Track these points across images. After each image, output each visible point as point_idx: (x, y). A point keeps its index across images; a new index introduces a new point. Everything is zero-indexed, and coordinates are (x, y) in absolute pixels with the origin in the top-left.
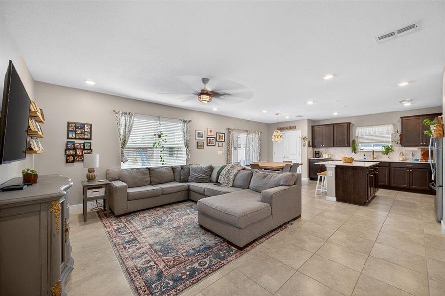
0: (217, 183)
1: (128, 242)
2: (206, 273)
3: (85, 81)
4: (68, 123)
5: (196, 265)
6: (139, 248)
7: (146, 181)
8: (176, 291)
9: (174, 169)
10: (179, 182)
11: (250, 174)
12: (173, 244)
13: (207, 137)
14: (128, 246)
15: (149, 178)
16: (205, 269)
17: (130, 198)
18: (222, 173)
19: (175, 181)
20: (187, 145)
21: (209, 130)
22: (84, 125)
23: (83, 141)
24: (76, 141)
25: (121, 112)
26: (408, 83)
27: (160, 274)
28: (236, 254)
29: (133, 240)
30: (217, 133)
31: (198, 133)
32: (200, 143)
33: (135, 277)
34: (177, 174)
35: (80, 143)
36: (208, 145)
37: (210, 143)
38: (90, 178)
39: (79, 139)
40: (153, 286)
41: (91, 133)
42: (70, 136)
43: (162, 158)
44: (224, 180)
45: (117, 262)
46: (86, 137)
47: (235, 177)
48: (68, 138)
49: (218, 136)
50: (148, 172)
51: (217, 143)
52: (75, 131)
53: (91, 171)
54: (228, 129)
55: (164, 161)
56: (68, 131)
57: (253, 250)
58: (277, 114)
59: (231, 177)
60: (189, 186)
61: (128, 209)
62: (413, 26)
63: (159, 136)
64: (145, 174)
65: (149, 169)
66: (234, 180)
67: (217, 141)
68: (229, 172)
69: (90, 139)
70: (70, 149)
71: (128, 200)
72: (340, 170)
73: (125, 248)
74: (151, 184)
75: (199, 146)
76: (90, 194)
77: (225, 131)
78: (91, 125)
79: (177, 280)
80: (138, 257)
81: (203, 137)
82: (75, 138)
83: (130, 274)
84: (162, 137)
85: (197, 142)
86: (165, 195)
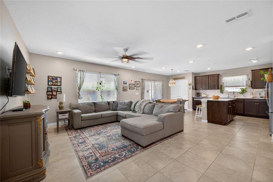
0: (134, 111)
1: (80, 143)
2: (122, 160)
3: (57, 52)
4: (48, 76)
5: (117, 156)
6: (87, 146)
7: (93, 110)
8: (105, 168)
9: (109, 103)
10: (112, 111)
11: (153, 105)
12: (106, 144)
13: (129, 84)
14: (80, 145)
15: (94, 108)
16: (122, 158)
17: (83, 119)
18: (137, 105)
19: (109, 110)
20: (117, 89)
21: (131, 80)
22: (57, 77)
23: (56, 87)
24: (53, 87)
25: (78, 70)
26: (251, 48)
27: (97, 160)
28: (141, 150)
29: (83, 142)
30: (135, 82)
31: (124, 82)
32: (125, 88)
33: (83, 160)
34: (111, 106)
35: (55, 88)
36: (129, 89)
37: (131, 88)
38: (61, 108)
39: (55, 85)
40: (92, 165)
41: (61, 82)
42: (49, 84)
43: (102, 97)
44: (138, 109)
45: (74, 153)
46: (58, 84)
47: (144, 107)
48: (48, 85)
49: (136, 84)
50: (93, 104)
51: (135, 88)
52: (52, 81)
53: (61, 103)
54: (142, 79)
55: (103, 98)
56: (48, 81)
57: (151, 148)
58: (172, 70)
59: (142, 107)
60: (117, 113)
61: (82, 126)
62: (246, 14)
63: (100, 84)
64: (92, 106)
65: (94, 103)
66: (144, 109)
68: (141, 104)
69: (61, 85)
70: (50, 91)
71: (82, 120)
72: (210, 104)
73: (79, 146)
74: (95, 111)
75: (124, 90)
76: (61, 116)
77: (141, 81)
78: (61, 77)
79: (105, 163)
80: (86, 151)
81: (127, 84)
82: (52, 85)
83: (80, 159)
84: (102, 84)
85: (123, 87)
86: (103, 118)
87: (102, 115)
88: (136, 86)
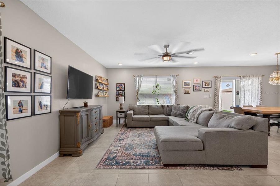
0: (186, 118)
1: (120, 139)
2: (131, 167)
3: (118, 64)
4: (117, 84)
5: (131, 161)
6: (121, 144)
7: (145, 112)
8: (111, 167)
9: (163, 106)
11: (212, 114)
12: (134, 147)
13: (193, 85)
15: (147, 111)
16: (133, 165)
17: (134, 120)
18: (190, 111)
19: (163, 114)
20: (176, 92)
21: (195, 80)
22: (122, 84)
23: (121, 91)
24: (120, 91)
25: (136, 76)
27: (114, 158)
28: (158, 167)
30: (203, 81)
31: (185, 83)
32: (187, 90)
33: (107, 154)
34: (165, 109)
35: (121, 92)
36: (193, 91)
37: (195, 89)
38: (121, 108)
39: (121, 90)
41: (124, 87)
42: (117, 89)
43: (158, 100)
44: (191, 117)
46: (123, 89)
47: (199, 115)
48: (117, 90)
49: (204, 84)
50: (147, 107)
51: (203, 89)
52: (119, 87)
53: (121, 105)
54: (215, 77)
55: (159, 102)
56: (117, 87)
58: (277, 54)
59: (196, 115)
60: (168, 118)
63: (157, 87)
64: (145, 108)
65: (148, 106)
66: (198, 117)
67: (203, 87)
68: (195, 111)
69: (124, 90)
70: (117, 95)
71: (133, 121)
73: (117, 141)
74: (148, 114)
75: (186, 92)
76: (119, 115)
77: (213, 80)
78: (125, 84)
79: (117, 163)
80: (117, 147)
81: (189, 85)
82: (119, 90)
83: (107, 152)
84: (158, 87)
85: (184, 89)
86: (151, 121)
87: (150, 118)
88: (204, 86)
